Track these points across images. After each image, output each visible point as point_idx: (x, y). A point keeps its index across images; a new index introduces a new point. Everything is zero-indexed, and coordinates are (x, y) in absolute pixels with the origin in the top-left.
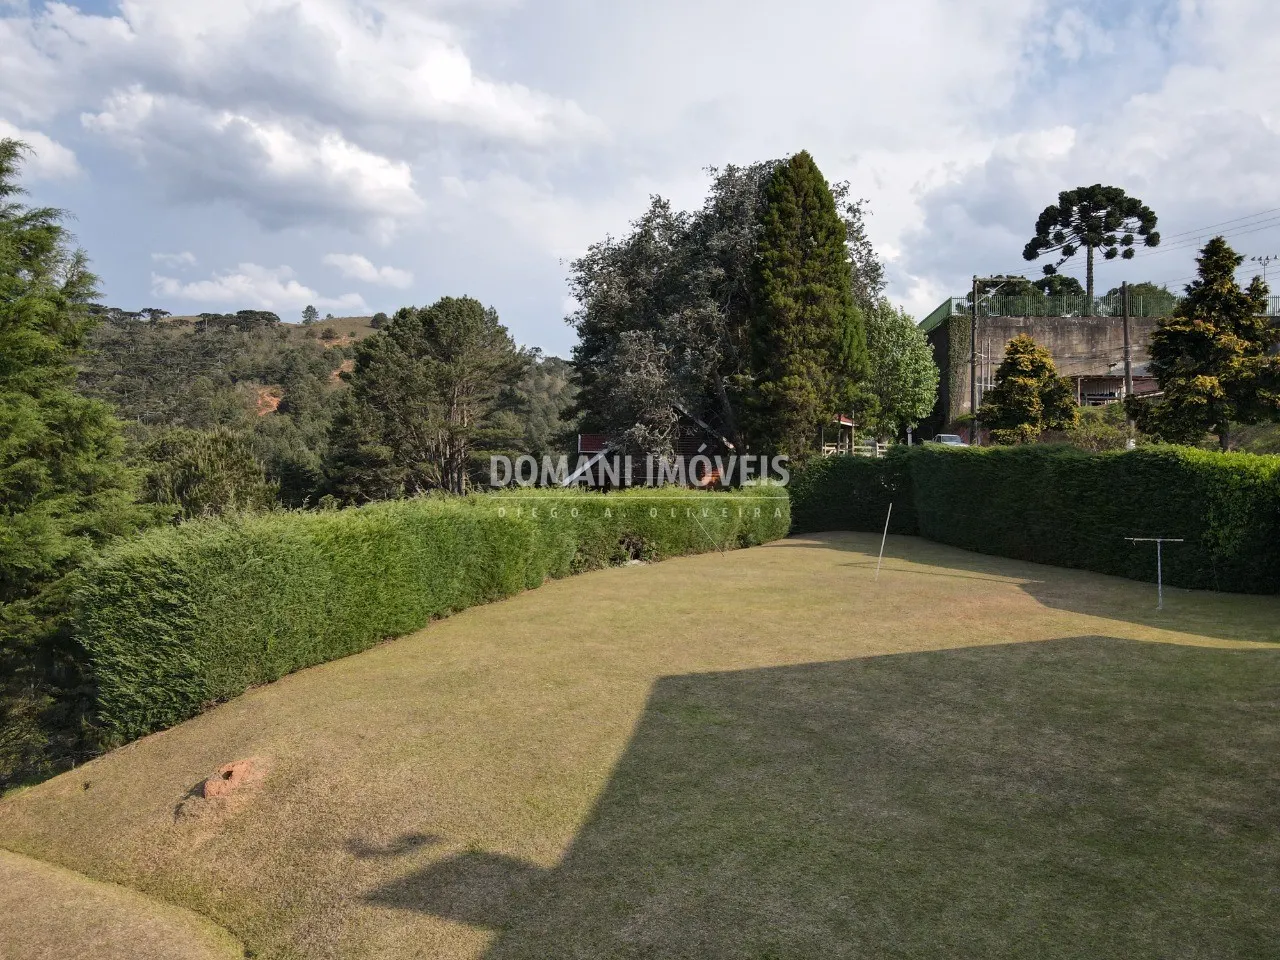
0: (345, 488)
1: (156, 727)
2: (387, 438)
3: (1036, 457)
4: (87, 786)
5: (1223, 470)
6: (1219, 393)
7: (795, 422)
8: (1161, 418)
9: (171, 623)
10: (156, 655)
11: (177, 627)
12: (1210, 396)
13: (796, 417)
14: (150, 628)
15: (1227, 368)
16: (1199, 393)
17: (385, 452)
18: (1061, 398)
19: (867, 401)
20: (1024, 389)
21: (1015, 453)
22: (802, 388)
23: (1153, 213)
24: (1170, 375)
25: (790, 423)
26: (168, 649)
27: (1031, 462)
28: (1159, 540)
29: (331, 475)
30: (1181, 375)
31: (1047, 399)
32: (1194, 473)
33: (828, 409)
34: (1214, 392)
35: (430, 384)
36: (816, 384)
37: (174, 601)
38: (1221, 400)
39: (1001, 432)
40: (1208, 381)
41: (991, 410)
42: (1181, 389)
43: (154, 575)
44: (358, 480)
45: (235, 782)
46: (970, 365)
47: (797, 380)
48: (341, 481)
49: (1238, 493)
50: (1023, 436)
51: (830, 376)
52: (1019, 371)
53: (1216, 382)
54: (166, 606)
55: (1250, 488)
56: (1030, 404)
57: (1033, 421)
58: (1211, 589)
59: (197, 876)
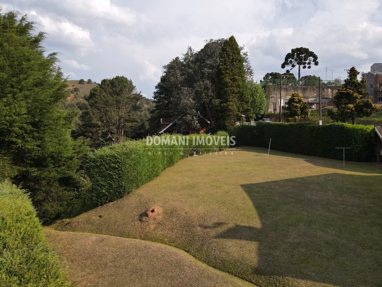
0: (87, 134)
1: (111, 201)
2: (101, 119)
3: (303, 126)
4: (100, 217)
5: (357, 129)
6: (354, 109)
7: (230, 115)
8: (338, 116)
9: (115, 173)
10: (111, 181)
11: (117, 174)
12: (351, 110)
13: (231, 113)
14: (110, 174)
15: (356, 102)
16: (349, 109)
17: (100, 123)
18: (305, 110)
19: (249, 109)
20: (296, 107)
21: (297, 124)
22: (233, 105)
23: (317, 56)
24: (340, 104)
25: (229, 115)
26: (115, 180)
27: (301, 127)
28: (344, 148)
29: (83, 130)
30: (344, 104)
31: (302, 109)
32: (349, 130)
33: (239, 111)
34: (352, 109)
35: (114, 103)
36: (236, 104)
37: (117, 167)
38: (354, 111)
39: (290, 118)
40: (351, 106)
41: (287, 112)
42: (344, 108)
43: (110, 160)
44: (91, 132)
45: (156, 212)
46: (279, 99)
47: (232, 103)
48: (86, 132)
49: (360, 136)
50: (295, 120)
51: (239, 102)
52: (295, 102)
53: (353, 106)
54: (114, 168)
55: (364, 134)
56: (298, 111)
57: (298, 116)
58: (352, 161)
59: (158, 235)
